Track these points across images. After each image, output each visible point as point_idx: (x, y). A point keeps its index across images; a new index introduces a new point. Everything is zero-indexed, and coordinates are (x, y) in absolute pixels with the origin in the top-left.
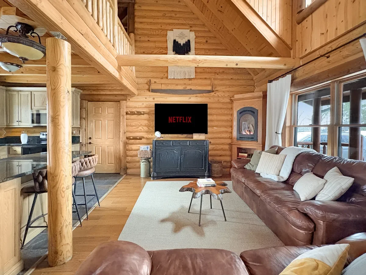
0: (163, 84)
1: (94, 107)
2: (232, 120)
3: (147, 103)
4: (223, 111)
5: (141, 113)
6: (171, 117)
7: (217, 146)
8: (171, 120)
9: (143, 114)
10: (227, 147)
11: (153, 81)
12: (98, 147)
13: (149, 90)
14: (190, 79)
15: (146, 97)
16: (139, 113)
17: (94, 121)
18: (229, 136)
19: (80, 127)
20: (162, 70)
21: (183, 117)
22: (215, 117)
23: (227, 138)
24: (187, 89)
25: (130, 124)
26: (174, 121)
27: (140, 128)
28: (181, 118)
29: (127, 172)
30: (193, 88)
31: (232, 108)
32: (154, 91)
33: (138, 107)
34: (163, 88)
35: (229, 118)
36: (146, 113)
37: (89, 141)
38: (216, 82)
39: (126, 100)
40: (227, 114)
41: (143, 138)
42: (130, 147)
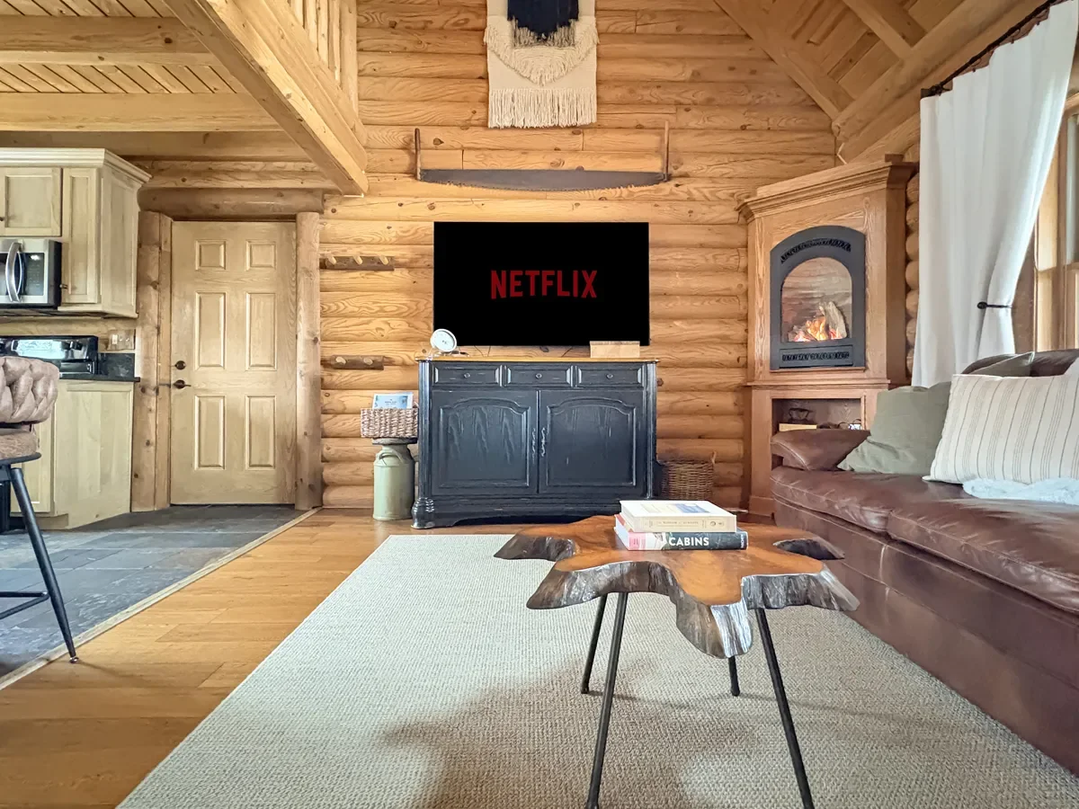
0: (469, 149)
1: (197, 245)
2: (746, 293)
3: (406, 225)
4: (709, 256)
5: (380, 263)
6: (504, 273)
7: (689, 397)
8: (502, 285)
9: (390, 268)
10: (727, 401)
11: (428, 136)
12: (210, 400)
13: (412, 173)
14: (576, 129)
15: (401, 200)
16: (373, 265)
17: (197, 296)
18: (734, 356)
19: (136, 316)
20: (465, 94)
21: (560, 273)
22: (676, 282)
23: (729, 367)
24: (565, 167)
25: (338, 307)
26: (517, 289)
27: (377, 323)
28: (549, 278)
29: (324, 503)
30: (589, 165)
31: (747, 247)
32: (433, 176)
33: (367, 240)
34: (467, 166)
35: (733, 283)
36: (400, 266)
37: (176, 375)
38: (681, 142)
39: (321, 212)
40: (726, 270)
41: (391, 363)
42: (336, 399)
